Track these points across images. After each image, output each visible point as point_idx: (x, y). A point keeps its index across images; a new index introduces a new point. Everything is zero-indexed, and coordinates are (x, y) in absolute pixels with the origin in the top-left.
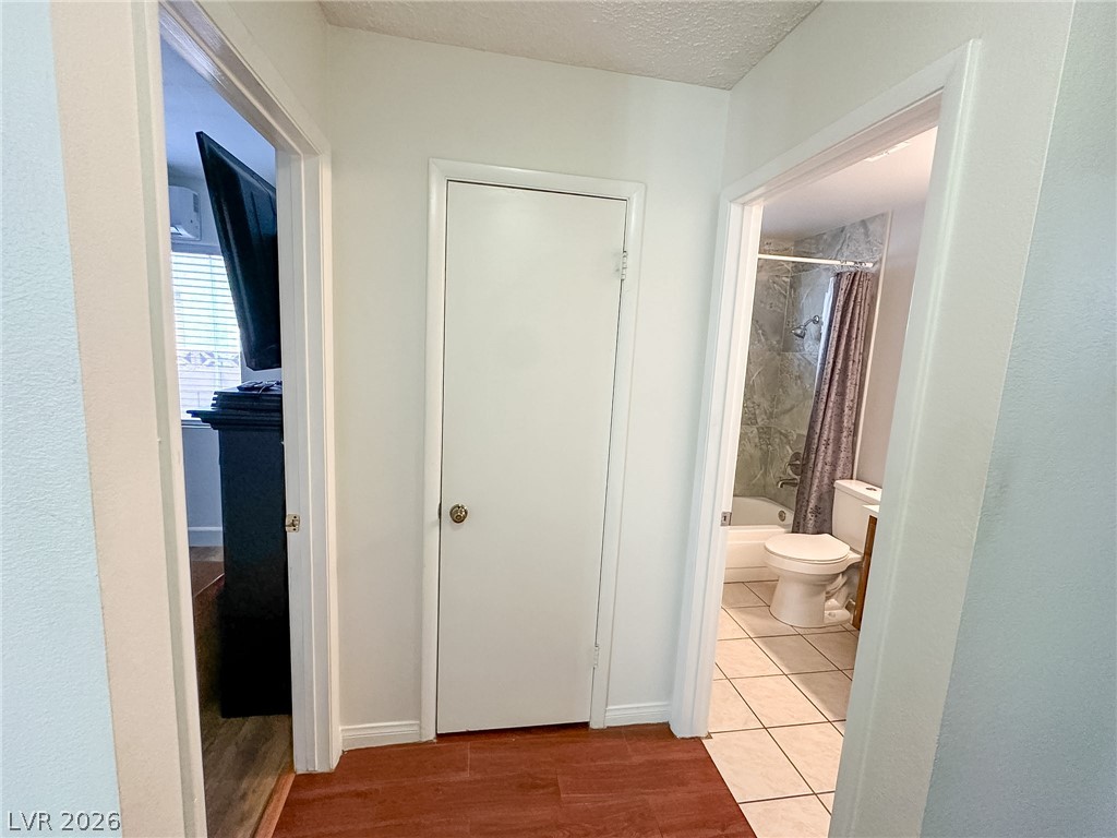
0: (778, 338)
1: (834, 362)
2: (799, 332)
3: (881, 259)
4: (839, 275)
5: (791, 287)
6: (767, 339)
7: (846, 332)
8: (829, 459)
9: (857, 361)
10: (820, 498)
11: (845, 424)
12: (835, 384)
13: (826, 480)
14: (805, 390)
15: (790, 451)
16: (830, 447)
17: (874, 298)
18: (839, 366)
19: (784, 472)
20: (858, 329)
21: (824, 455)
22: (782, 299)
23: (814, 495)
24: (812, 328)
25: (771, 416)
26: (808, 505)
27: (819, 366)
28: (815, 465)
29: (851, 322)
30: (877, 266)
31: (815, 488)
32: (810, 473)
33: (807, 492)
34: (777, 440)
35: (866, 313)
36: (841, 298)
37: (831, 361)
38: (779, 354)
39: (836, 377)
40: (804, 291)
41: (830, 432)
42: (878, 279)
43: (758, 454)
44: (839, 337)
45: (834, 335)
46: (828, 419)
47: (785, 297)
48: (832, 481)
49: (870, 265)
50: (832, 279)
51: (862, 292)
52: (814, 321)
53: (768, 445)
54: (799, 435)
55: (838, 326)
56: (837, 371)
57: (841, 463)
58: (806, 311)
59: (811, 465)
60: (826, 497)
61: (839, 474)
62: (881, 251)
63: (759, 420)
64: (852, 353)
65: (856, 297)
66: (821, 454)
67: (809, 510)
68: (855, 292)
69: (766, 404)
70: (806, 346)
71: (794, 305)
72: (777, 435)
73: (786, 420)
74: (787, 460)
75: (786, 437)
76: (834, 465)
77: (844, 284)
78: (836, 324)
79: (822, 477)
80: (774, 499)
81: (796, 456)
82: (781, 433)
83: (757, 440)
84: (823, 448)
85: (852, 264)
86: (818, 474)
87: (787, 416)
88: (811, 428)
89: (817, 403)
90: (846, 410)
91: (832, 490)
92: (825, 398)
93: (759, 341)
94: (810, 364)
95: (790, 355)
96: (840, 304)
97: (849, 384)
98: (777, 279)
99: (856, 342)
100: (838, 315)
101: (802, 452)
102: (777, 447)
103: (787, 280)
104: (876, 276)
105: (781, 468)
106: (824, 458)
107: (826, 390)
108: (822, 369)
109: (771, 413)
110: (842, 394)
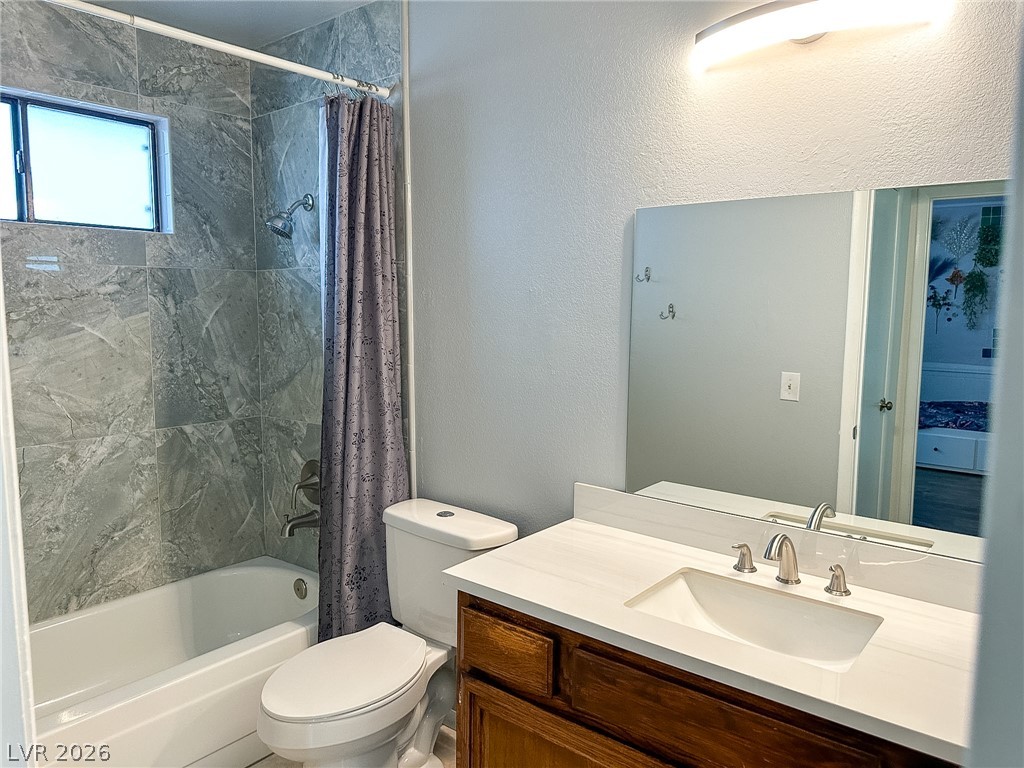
0: (246, 241)
1: (351, 280)
2: (279, 224)
3: (401, 82)
4: (333, 103)
5: (256, 140)
6: (222, 244)
7: (361, 218)
8: (367, 469)
9: (389, 277)
10: (361, 550)
11: (387, 398)
12: (358, 321)
13: (367, 510)
14: (309, 340)
15: (300, 460)
16: (367, 445)
17: (399, 155)
18: (359, 286)
19: (294, 502)
20: (382, 214)
21: (358, 463)
22: (242, 164)
23: (350, 548)
24: (302, 217)
25: (254, 396)
26: (341, 569)
27: (323, 289)
28: (344, 485)
29: (369, 200)
30: (396, 95)
31: (349, 532)
32: (337, 503)
33: (336, 543)
34: (273, 442)
35: (392, 186)
36: (344, 149)
37: (344, 276)
38: (254, 275)
39: (358, 308)
40: (281, 148)
41: (361, 416)
42: (402, 119)
43: (239, 474)
44: (352, 229)
45: (342, 223)
46: (355, 391)
47: (247, 160)
48: (378, 511)
49: (384, 92)
50: (322, 111)
51: (377, 139)
52: (305, 204)
53: (257, 453)
54: (310, 427)
55: (345, 204)
56: (358, 296)
57: (389, 473)
58: (288, 186)
59: (337, 487)
60: (372, 543)
61: (388, 493)
62: (399, 68)
63: (232, 409)
64: (378, 260)
65: (370, 150)
66: (353, 462)
67: (346, 579)
68: (366, 138)
69: (240, 374)
70: (299, 256)
71: (266, 174)
72: (272, 432)
73: (284, 401)
74: (297, 478)
75: (288, 432)
76: (378, 479)
77: (346, 121)
78: (343, 202)
79: (359, 505)
80: (283, 557)
81: (311, 468)
82: (279, 428)
83: (234, 448)
84: (353, 450)
85: (354, 84)
86: (351, 504)
87: (285, 393)
88: (327, 412)
89: (330, 363)
90: (384, 370)
91: (380, 528)
92: (343, 351)
93: (208, 248)
94: (311, 288)
95: (272, 274)
96: (344, 159)
97: (382, 320)
98: (225, 122)
99: (382, 238)
100: (343, 182)
101: (318, 458)
102: (274, 455)
103: (247, 126)
104: (397, 115)
105: (288, 496)
106: (360, 469)
107: (344, 336)
108: (331, 295)
109: (256, 391)
110: (372, 341)
